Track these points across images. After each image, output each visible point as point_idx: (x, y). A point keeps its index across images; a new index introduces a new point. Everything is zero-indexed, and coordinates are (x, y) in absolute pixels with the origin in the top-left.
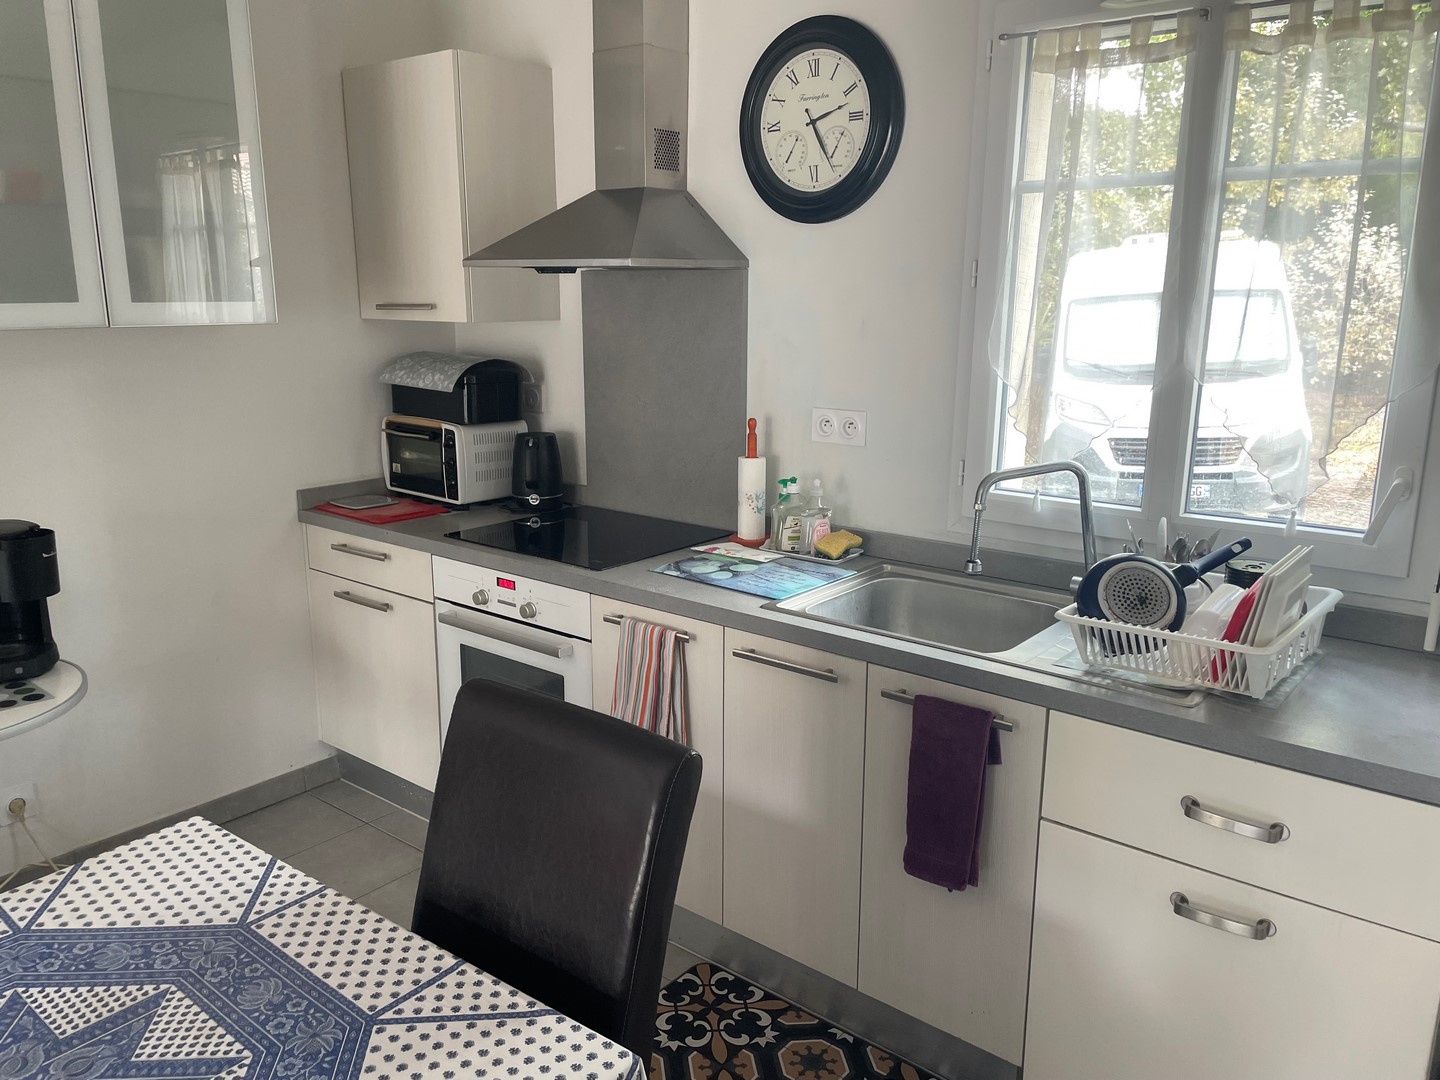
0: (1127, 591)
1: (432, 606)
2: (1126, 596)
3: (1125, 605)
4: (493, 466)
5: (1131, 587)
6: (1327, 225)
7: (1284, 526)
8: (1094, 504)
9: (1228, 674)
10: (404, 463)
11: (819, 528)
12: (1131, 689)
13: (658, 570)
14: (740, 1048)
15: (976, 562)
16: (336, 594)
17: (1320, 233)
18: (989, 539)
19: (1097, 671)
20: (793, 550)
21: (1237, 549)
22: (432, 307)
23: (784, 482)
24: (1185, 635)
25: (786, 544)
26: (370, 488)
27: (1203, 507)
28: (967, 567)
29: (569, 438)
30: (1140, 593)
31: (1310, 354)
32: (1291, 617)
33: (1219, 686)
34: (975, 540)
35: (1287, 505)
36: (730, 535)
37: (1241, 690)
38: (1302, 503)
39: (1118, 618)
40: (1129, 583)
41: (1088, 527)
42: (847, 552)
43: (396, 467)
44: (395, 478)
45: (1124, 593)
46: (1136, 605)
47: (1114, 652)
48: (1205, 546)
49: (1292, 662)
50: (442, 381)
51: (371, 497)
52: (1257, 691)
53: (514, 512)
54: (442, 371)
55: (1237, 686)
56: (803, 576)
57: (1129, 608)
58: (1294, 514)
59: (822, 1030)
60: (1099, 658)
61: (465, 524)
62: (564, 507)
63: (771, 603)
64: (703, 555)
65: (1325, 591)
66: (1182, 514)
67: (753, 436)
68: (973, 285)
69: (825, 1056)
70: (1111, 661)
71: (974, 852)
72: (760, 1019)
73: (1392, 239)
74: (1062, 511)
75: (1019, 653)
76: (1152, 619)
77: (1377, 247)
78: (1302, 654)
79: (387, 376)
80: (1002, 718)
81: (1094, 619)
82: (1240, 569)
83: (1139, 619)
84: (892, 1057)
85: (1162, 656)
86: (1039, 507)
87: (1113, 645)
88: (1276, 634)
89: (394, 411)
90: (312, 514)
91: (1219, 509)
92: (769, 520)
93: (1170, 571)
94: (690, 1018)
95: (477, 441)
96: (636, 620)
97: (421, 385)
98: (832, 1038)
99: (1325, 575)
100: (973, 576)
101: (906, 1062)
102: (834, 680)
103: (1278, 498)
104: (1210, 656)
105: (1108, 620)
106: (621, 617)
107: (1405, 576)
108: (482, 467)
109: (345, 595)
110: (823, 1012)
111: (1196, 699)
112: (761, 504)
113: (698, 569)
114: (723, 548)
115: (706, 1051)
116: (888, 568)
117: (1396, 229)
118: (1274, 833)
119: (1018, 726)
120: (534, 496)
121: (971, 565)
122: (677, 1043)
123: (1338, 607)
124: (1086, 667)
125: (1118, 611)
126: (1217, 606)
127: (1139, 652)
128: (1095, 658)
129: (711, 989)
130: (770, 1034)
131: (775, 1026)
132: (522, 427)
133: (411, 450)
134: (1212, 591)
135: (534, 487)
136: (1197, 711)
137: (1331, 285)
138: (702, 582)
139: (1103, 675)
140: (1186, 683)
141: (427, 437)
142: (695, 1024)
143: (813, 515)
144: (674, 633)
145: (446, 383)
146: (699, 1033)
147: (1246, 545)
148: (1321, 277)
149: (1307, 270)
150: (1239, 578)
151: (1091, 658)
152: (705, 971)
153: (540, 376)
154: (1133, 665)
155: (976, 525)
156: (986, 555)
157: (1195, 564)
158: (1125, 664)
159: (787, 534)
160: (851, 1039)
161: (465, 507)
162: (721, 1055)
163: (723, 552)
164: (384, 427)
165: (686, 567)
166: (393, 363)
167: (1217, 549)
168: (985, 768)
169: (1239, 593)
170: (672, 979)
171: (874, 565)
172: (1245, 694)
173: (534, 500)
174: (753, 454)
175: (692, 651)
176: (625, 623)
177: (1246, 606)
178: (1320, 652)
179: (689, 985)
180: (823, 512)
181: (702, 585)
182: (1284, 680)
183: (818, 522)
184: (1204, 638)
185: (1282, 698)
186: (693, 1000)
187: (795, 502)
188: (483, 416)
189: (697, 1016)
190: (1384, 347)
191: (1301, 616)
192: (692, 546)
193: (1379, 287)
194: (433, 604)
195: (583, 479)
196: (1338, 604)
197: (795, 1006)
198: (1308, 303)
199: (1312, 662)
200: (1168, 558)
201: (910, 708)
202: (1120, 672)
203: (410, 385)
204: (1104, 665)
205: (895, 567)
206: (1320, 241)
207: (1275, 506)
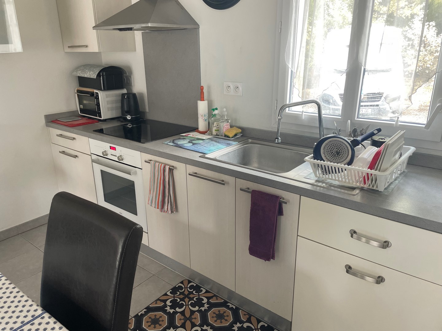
0: (332, 150)
1: (90, 156)
2: (332, 152)
3: (331, 155)
4: (114, 105)
5: (334, 148)
6: (413, 22)
7: (394, 123)
8: (323, 116)
9: (370, 182)
10: (84, 105)
11: (226, 126)
12: (332, 188)
13: (166, 143)
14: (195, 311)
15: (279, 139)
16: (60, 152)
17: (410, 25)
18: (284, 129)
19: (320, 180)
20: (217, 135)
21: (376, 132)
22: (87, 46)
23: (214, 110)
24: (353, 167)
25: (214, 133)
26: (72, 114)
27: (364, 116)
28: (275, 140)
29: (141, 95)
30: (337, 150)
31: (406, 65)
32: (395, 159)
33: (366, 186)
34: (278, 130)
35: (396, 115)
36: (195, 129)
37: (375, 188)
38: (401, 114)
39: (328, 160)
40: (333, 146)
41: (321, 125)
42: (236, 135)
43: (81, 107)
44: (81, 110)
45: (331, 150)
46: (335, 155)
47: (326, 173)
48: (364, 131)
49: (395, 175)
50: (92, 74)
51: (73, 117)
52: (381, 188)
53: (122, 122)
54: (93, 71)
55: (373, 186)
56: (218, 144)
57: (333, 156)
58: (398, 118)
59: (224, 304)
60: (321, 175)
61: (104, 126)
62: (141, 119)
63: (203, 155)
64: (184, 137)
65: (409, 148)
66: (356, 119)
67: (202, 93)
68: (280, 32)
69: (225, 314)
70: (325, 176)
71: (273, 247)
72: (203, 300)
73: (433, 26)
74: (311, 118)
75: (292, 174)
76: (341, 160)
77: (428, 29)
78: (399, 172)
79: (75, 73)
80: (283, 199)
81: (319, 161)
82: (376, 140)
83: (336, 160)
84: (248, 314)
85: (344, 175)
86: (304, 117)
87: (326, 170)
88: (389, 166)
89: (79, 86)
90: (49, 124)
91: (370, 117)
92: (209, 123)
93: (349, 141)
94: (179, 300)
95: (107, 96)
96: (156, 162)
97: (86, 76)
98: (228, 307)
99: (409, 141)
100: (278, 143)
101: (253, 316)
102: (224, 184)
103: (393, 112)
104: (363, 175)
105: (324, 161)
106: (151, 160)
107: (439, 141)
108: (110, 106)
109: (63, 152)
110: (225, 297)
111: (357, 191)
112: (206, 118)
113: (180, 142)
114: (192, 134)
115: (183, 313)
116: (250, 140)
117: (435, 23)
118: (385, 245)
119: (289, 202)
120: (129, 116)
121: (277, 140)
122: (173, 310)
123: (414, 154)
124: (316, 179)
125: (328, 158)
126: (366, 155)
127: (336, 173)
128: (319, 175)
129: (187, 289)
130: (206, 306)
131: (208, 303)
132: (125, 91)
133: (86, 100)
134: (365, 148)
135: (128, 112)
136: (357, 197)
137: (413, 42)
138: (180, 147)
139: (323, 182)
140: (354, 185)
141: (89, 95)
142: (180, 303)
143: (223, 122)
144: (168, 166)
145: (94, 75)
146: (181, 306)
147: (379, 130)
148: (409, 39)
149: (405, 37)
150: (376, 144)
151: (318, 175)
152: (186, 283)
153: (131, 72)
154: (334, 178)
155: (279, 124)
156: (283, 135)
157: (359, 138)
158: (330, 178)
159: (214, 129)
160: (234, 307)
161: (105, 120)
162: (188, 314)
163: (191, 136)
164: (76, 92)
165: (176, 142)
166: (77, 68)
167: (369, 132)
168: (277, 217)
169: (375, 149)
170: (174, 286)
171: (245, 140)
172: (377, 189)
173: (129, 117)
174: (202, 99)
175: (176, 173)
176: (152, 163)
177: (377, 155)
178: (406, 171)
179: (180, 288)
180: (227, 121)
181: (180, 149)
182: (391, 183)
183: (225, 124)
184: (361, 168)
185: (390, 191)
186: (181, 293)
187: (218, 117)
188: (109, 87)
189: (181, 300)
190: (429, 63)
191: (400, 158)
192: (181, 134)
193: (428, 43)
194: (91, 155)
195: (147, 110)
196: (414, 152)
197: (216, 295)
198: (405, 48)
199: (403, 175)
200: (350, 136)
201: (250, 195)
202: (329, 181)
203: (82, 76)
204: (323, 178)
205: (252, 140)
206: (410, 27)
207: (393, 115)
